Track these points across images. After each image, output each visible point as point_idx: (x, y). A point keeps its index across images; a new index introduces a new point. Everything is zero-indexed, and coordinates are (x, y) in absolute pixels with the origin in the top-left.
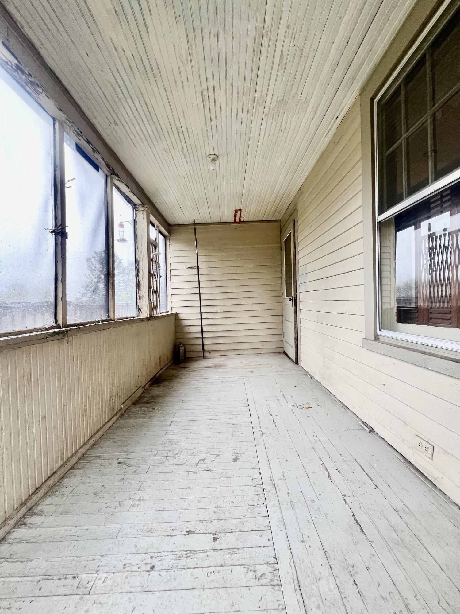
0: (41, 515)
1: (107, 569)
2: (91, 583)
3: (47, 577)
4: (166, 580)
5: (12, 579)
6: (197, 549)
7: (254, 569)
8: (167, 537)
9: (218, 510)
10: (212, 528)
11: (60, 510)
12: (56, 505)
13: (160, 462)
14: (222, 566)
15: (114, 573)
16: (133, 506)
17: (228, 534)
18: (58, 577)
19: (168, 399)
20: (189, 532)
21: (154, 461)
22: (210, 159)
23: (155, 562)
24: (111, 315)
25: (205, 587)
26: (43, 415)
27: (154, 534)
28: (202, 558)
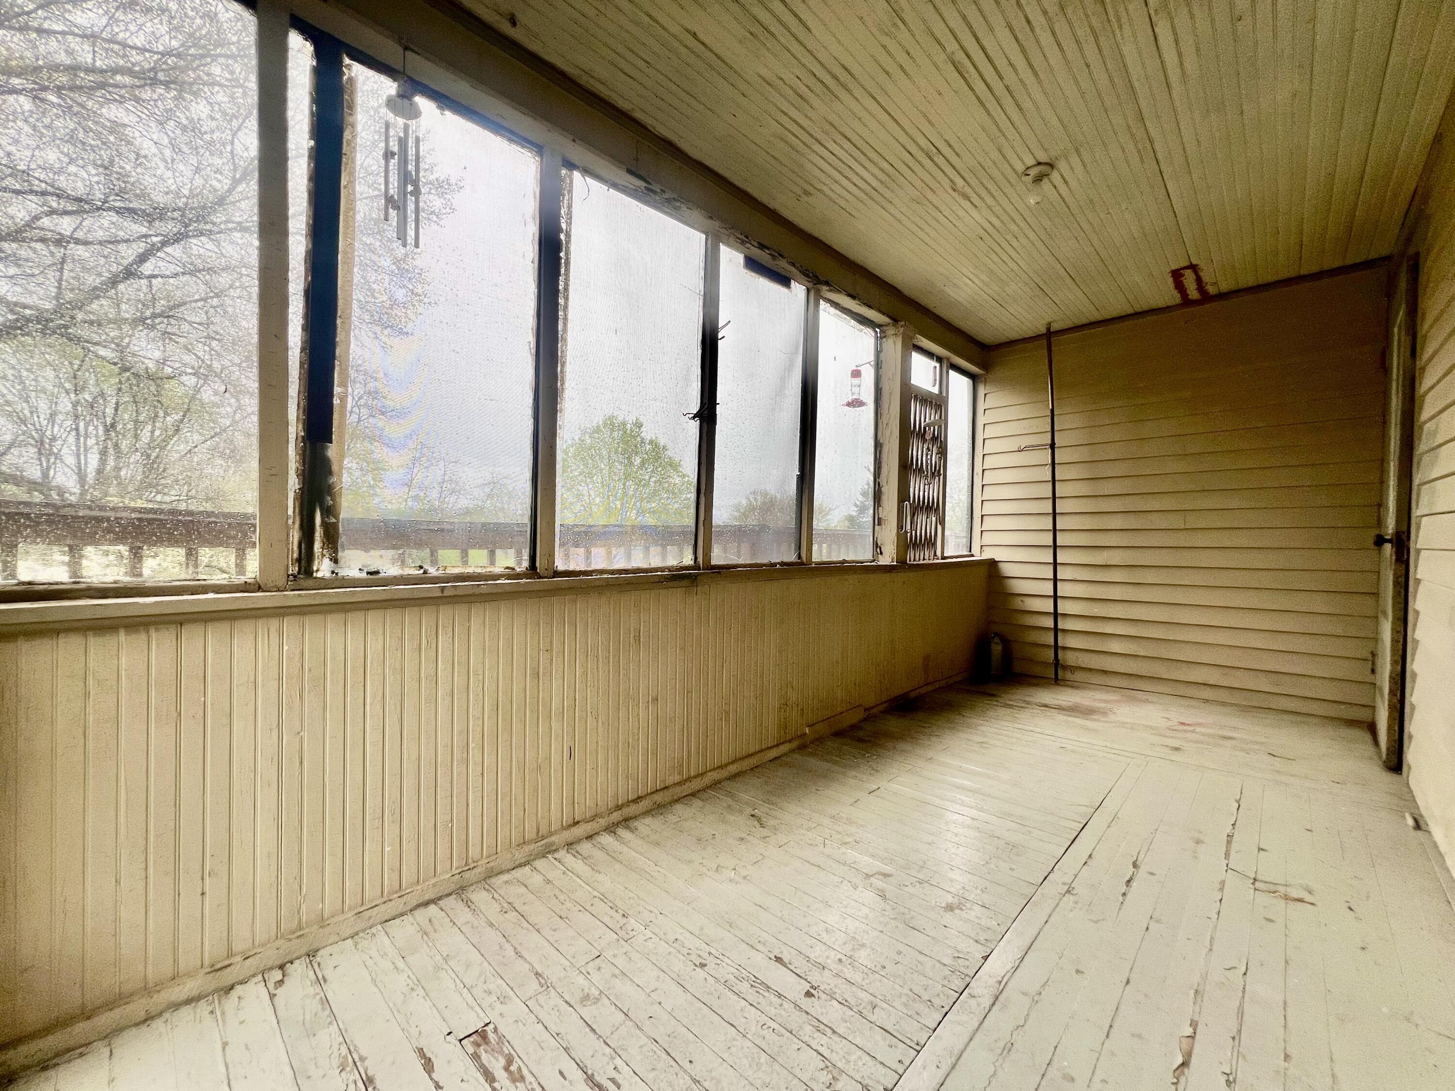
0: (633, 832)
1: (657, 931)
2: (635, 933)
3: (603, 898)
4: (707, 990)
5: (578, 880)
6: (773, 987)
7: (835, 1075)
8: (746, 945)
9: (849, 962)
10: (815, 977)
11: (654, 837)
12: (652, 830)
13: (809, 842)
14: (791, 1032)
15: (660, 939)
16: (731, 880)
17: (835, 1003)
18: (611, 905)
19: (902, 746)
20: (778, 959)
21: (802, 837)
22: (1029, 179)
23: (711, 961)
24: (804, 555)
25: (747, 1036)
26: (655, 695)
27: (732, 931)
28: (771, 1003)
